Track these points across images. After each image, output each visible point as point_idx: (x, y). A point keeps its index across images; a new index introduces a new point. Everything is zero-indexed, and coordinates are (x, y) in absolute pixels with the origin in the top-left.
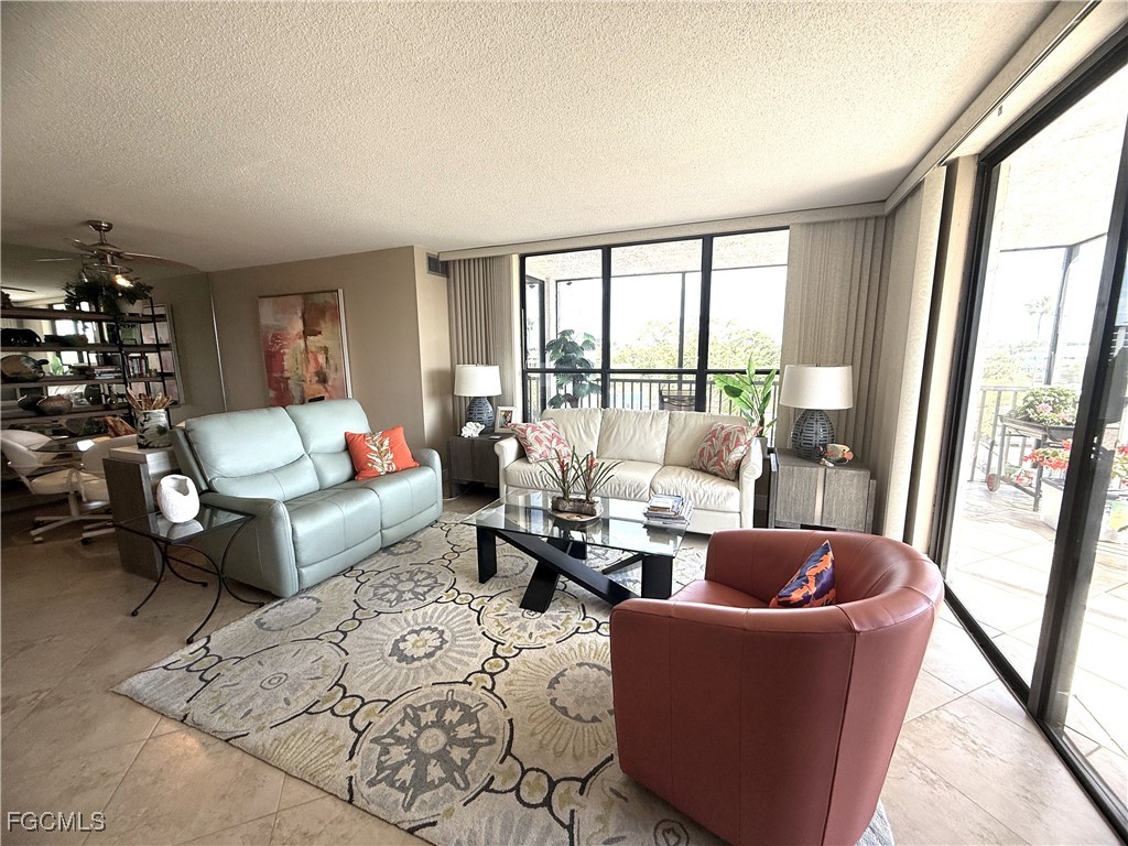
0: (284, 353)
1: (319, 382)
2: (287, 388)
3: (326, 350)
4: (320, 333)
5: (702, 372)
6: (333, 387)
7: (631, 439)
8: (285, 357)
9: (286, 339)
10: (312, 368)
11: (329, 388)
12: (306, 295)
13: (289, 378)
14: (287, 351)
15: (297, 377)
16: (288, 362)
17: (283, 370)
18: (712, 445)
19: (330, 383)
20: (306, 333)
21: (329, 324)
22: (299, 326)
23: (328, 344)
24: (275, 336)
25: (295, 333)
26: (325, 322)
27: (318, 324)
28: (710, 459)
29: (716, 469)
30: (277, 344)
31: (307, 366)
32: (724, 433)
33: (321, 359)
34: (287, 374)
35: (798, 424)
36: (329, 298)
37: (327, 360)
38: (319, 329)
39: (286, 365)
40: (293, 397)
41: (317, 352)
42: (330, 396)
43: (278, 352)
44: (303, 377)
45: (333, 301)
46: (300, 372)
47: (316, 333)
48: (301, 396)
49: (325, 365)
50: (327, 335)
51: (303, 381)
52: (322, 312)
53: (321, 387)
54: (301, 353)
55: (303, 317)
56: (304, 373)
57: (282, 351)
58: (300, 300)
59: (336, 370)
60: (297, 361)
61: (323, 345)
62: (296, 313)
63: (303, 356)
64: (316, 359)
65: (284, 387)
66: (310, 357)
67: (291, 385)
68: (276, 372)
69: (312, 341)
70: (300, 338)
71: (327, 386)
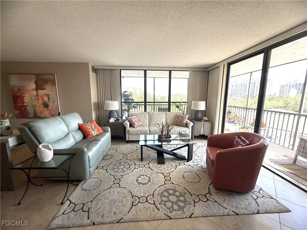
0: (25, 96)
1: (44, 107)
2: (26, 109)
3: (48, 95)
4: (45, 89)
5: (169, 102)
6: (52, 109)
7: (158, 119)
8: (25, 98)
9: (26, 91)
10: (41, 101)
11: (49, 109)
12: (37, 75)
13: (27, 106)
14: (26, 95)
15: (32, 105)
16: (27, 99)
17: (24, 102)
18: (179, 119)
19: (50, 107)
20: (37, 89)
21: (50, 86)
22: (33, 86)
23: (49, 93)
24: (19, 89)
25: (31, 88)
26: (48, 85)
27: (44, 86)
28: (179, 122)
29: (181, 125)
30: (20, 92)
31: (37, 101)
32: (181, 117)
33: (46, 99)
34: (25, 104)
35: (195, 114)
36: (50, 77)
37: (49, 99)
38: (44, 88)
39: (25, 101)
40: (29, 112)
41: (43, 96)
42: (50, 112)
43: (21, 96)
44: (36, 105)
45: (52, 78)
46: (33, 103)
47: (42, 89)
48: (34, 112)
49: (47, 101)
50: (48, 90)
51: (35, 107)
52: (46, 81)
53: (45, 109)
54: (34, 96)
55: (36, 83)
56: (36, 103)
57: (23, 95)
58: (34, 76)
59: (53, 103)
60: (32, 99)
61: (46, 94)
62: (32, 81)
63: (36, 97)
64: (43, 99)
65: (24, 110)
66: (40, 97)
67: (28, 108)
68: (20, 103)
69: (40, 92)
70: (34, 90)
71: (48, 108)
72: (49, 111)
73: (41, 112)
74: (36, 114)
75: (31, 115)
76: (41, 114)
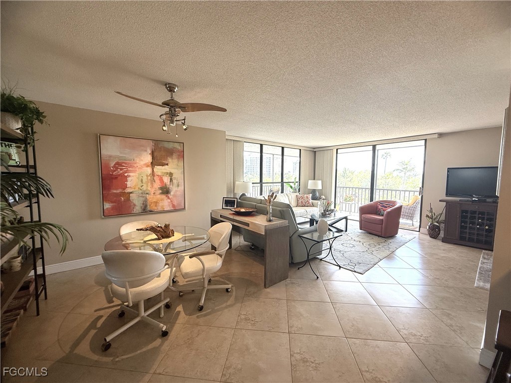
0: (129, 176)
1: (162, 193)
2: (128, 199)
3: (171, 174)
4: (167, 164)
5: (282, 182)
6: (174, 196)
8: (129, 179)
9: (131, 166)
10: (157, 185)
11: (170, 197)
12: (157, 142)
13: (131, 193)
14: (131, 174)
15: (140, 192)
16: (133, 182)
17: (126, 187)
19: (172, 193)
20: (153, 164)
21: (175, 161)
22: (148, 159)
23: (173, 171)
24: (117, 163)
25: (142, 163)
26: (172, 159)
27: (166, 159)
30: (121, 169)
31: (152, 184)
33: (166, 180)
34: (128, 190)
36: (177, 146)
37: (171, 180)
38: (167, 163)
39: (129, 184)
40: (135, 205)
41: (163, 176)
42: (171, 201)
43: (126, 177)
44: (147, 192)
45: (180, 148)
46: (144, 188)
47: (163, 165)
48: (143, 204)
49: (169, 183)
50: (173, 166)
51: (147, 194)
52: (170, 153)
53: (164, 196)
54: (147, 176)
55: (153, 154)
56: (149, 189)
57: (126, 174)
58: (151, 143)
59: (178, 186)
60: (142, 181)
61: (169, 172)
62: (146, 151)
63: (149, 178)
64: (161, 180)
65: (124, 201)
66: (156, 178)
67: (133, 197)
68: (117, 189)
69: (159, 170)
70: (148, 166)
71: (169, 195)
72: (169, 200)
73: (156, 203)
74: (146, 206)
75: (138, 209)
76: (156, 206)
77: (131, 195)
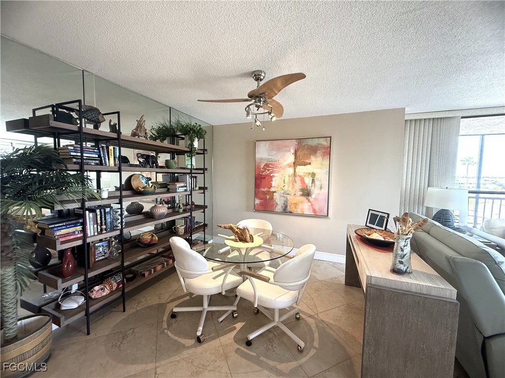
0: (274, 176)
1: (303, 195)
2: (272, 198)
3: (313, 175)
4: (310, 164)
6: (316, 199)
8: (274, 179)
9: (277, 167)
10: (298, 186)
11: (311, 200)
13: (275, 192)
14: (276, 175)
15: (282, 192)
16: (277, 182)
17: (271, 186)
19: (313, 196)
20: (295, 164)
21: (320, 159)
22: (291, 158)
23: (315, 171)
24: (267, 165)
25: (285, 163)
26: (316, 157)
27: (309, 158)
30: (268, 170)
31: (293, 185)
33: (308, 181)
34: (272, 189)
36: (323, 142)
37: (313, 181)
38: (309, 161)
39: (273, 184)
40: (277, 204)
41: (305, 176)
42: (312, 205)
43: (268, 175)
44: (288, 192)
45: (325, 143)
46: (286, 188)
47: (305, 164)
48: (284, 204)
49: (311, 184)
50: (317, 165)
51: (288, 194)
52: (314, 150)
53: (304, 199)
54: (289, 176)
55: (295, 154)
56: (290, 189)
57: (272, 175)
58: (295, 142)
59: (321, 188)
60: (284, 181)
61: (311, 172)
62: (289, 151)
63: (291, 178)
64: (303, 181)
65: (269, 199)
66: (298, 179)
67: (276, 196)
68: (264, 188)
69: (301, 170)
70: (290, 167)
71: (310, 198)
72: (310, 204)
73: (296, 204)
74: (286, 207)
75: (279, 208)
76: (296, 208)
77: (274, 194)
